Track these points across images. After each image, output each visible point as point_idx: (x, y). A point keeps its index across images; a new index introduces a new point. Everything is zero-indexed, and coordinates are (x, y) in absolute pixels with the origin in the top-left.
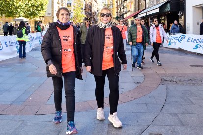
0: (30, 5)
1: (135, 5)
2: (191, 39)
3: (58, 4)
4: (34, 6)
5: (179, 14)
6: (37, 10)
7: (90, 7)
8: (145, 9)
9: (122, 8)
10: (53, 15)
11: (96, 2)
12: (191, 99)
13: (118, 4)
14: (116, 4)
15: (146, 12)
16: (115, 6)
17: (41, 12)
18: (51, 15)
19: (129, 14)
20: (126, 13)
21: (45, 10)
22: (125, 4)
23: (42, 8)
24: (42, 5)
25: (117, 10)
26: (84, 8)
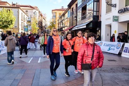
0: (4, 21)
1: (70, 23)
2: (105, 45)
3: (22, 20)
4: (6, 21)
5: (97, 29)
6: (8, 24)
7: (42, 23)
8: (77, 25)
9: (61, 24)
10: (18, 27)
11: (45, 19)
12: (116, 81)
13: (59, 22)
14: (58, 21)
15: (78, 27)
16: (57, 22)
17: (11, 26)
18: (17, 27)
19: (66, 28)
20: (64, 27)
21: (13, 24)
22: (64, 22)
23: (12, 23)
24: (11, 21)
25: (58, 25)
26: (38, 23)
